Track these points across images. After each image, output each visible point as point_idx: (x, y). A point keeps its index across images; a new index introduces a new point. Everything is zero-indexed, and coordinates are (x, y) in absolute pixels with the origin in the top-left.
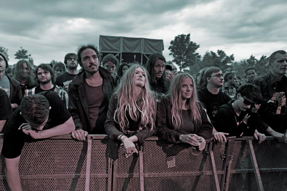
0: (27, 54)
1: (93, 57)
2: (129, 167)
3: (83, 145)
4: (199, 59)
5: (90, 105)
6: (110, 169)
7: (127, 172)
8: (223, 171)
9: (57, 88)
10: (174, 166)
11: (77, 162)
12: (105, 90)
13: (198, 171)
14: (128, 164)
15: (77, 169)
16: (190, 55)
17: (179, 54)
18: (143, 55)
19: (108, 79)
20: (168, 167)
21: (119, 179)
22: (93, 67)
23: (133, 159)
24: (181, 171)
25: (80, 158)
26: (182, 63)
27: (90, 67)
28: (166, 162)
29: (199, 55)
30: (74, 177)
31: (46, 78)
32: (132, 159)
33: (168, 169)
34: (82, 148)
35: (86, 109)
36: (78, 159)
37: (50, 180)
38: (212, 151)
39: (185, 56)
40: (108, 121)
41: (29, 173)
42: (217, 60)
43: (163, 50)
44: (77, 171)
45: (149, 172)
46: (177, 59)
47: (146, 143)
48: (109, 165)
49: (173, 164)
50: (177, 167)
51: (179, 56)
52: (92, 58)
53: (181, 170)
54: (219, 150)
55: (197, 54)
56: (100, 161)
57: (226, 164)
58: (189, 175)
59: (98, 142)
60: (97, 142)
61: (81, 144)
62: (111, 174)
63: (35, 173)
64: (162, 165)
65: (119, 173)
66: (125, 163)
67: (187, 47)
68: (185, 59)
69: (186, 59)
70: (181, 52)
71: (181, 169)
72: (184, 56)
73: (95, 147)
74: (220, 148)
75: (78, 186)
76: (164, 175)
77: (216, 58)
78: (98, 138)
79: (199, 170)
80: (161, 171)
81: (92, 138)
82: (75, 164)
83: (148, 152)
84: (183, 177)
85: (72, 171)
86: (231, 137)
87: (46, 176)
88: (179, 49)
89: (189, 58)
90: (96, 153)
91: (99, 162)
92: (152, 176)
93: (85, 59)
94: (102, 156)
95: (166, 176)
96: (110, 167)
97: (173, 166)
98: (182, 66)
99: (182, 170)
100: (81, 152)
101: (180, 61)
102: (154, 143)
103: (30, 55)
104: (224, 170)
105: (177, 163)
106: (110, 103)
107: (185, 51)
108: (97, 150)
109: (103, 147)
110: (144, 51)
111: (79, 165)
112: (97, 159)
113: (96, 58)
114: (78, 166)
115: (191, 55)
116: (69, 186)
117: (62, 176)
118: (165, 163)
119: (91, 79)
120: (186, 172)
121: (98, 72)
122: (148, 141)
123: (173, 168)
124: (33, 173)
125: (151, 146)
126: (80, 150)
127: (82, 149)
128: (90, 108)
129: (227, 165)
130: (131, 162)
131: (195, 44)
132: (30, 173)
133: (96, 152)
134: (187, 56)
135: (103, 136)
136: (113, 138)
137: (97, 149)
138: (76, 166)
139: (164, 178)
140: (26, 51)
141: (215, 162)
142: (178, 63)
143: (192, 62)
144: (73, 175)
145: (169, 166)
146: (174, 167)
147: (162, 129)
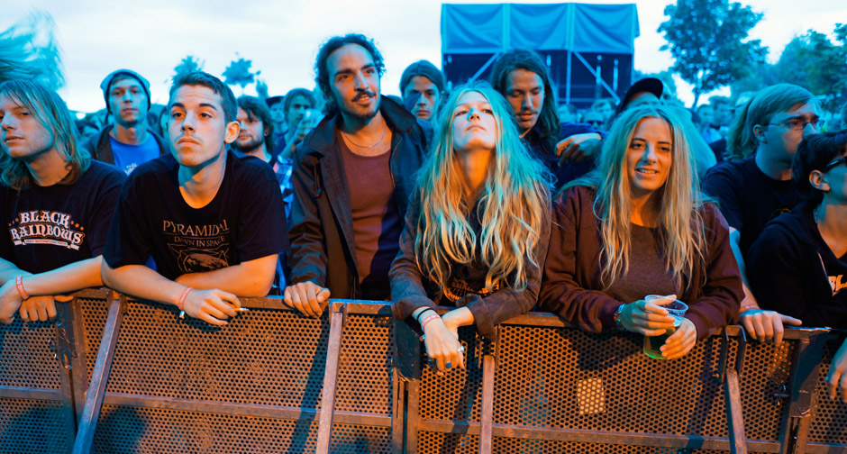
0: (251, 70)
1: (365, 70)
2: (456, 402)
3: (321, 330)
4: (761, 59)
5: (354, 211)
6: (398, 404)
7: (449, 416)
8: (778, 444)
9: (279, 163)
10: (601, 409)
11: (306, 375)
12: (396, 167)
13: (683, 433)
14: (453, 392)
15: (307, 394)
16: (729, 45)
17: (693, 48)
18: (573, 54)
19: (406, 135)
20: (582, 413)
21: (426, 435)
22: (365, 100)
23: (467, 378)
24: (623, 428)
25: (313, 366)
26: (700, 74)
27: (355, 100)
28: (574, 397)
29: (762, 45)
30: (297, 418)
31: (251, 136)
32: (464, 378)
33: (581, 417)
34: (318, 337)
35: (343, 221)
36: (309, 368)
37: (239, 419)
38: (735, 373)
39: (713, 53)
40: (401, 257)
41: (185, 396)
42: (831, 58)
43: (637, 35)
44: (307, 399)
45: (517, 421)
46: (684, 62)
47: (510, 332)
48: (395, 392)
49: (599, 404)
50: (610, 415)
51: (693, 52)
52: (360, 74)
53: (624, 425)
54: (765, 370)
55: (756, 42)
56: (371, 378)
57: (789, 420)
58: (651, 443)
59: (363, 321)
60: (360, 322)
61: (316, 327)
62: (400, 418)
63: (199, 397)
64: (559, 404)
65: (426, 416)
66: (443, 389)
67: (720, 23)
68: (712, 63)
69: (717, 63)
70: (698, 38)
71: (623, 423)
72: (709, 52)
73: (355, 336)
74: (766, 365)
75: (310, 442)
76: (566, 434)
77: (826, 52)
78: (360, 311)
79: (688, 431)
80: (557, 424)
81: (342, 310)
82: (301, 380)
83: (516, 361)
84: (630, 448)
85: (294, 400)
86: (810, 330)
87: (226, 408)
88: (692, 28)
89: (725, 58)
90: (358, 353)
91: (366, 381)
92: (525, 436)
93: (340, 79)
94: (376, 364)
95: (572, 439)
96: (398, 398)
97: (596, 411)
98: (700, 86)
99: (628, 426)
100: (316, 347)
101: (696, 70)
102: (532, 333)
103: (258, 73)
104: (782, 442)
105: (610, 402)
106: (409, 207)
107: (713, 36)
108: (360, 346)
109: (376, 337)
110: (575, 42)
111: (311, 384)
112: (360, 372)
113: (373, 71)
114: (309, 387)
115: (733, 48)
116: (288, 439)
117: (264, 411)
118: (569, 400)
119: (358, 136)
120: (640, 431)
121: (379, 114)
122: (513, 326)
123: (596, 416)
124: (195, 396)
125: (525, 343)
126: (313, 343)
127: (318, 340)
128: (355, 219)
129: (792, 425)
130: (461, 387)
131: (747, 12)
132: (188, 394)
133: (358, 350)
134: (718, 52)
135: (375, 306)
136: (399, 311)
137: (360, 343)
138: (304, 387)
139: (568, 444)
140: (248, 63)
141: (744, 413)
142: (688, 75)
143: (736, 69)
144: (296, 411)
145: (582, 408)
146: (601, 414)
147: (560, 289)
